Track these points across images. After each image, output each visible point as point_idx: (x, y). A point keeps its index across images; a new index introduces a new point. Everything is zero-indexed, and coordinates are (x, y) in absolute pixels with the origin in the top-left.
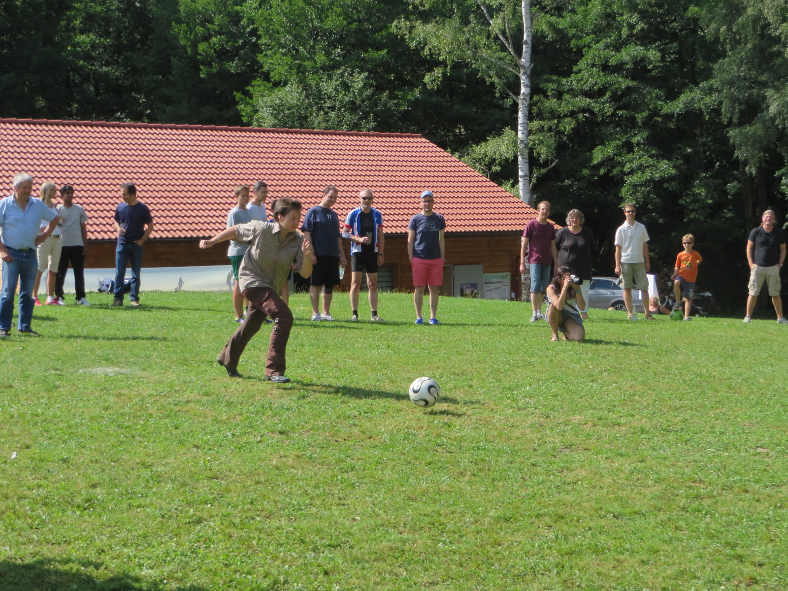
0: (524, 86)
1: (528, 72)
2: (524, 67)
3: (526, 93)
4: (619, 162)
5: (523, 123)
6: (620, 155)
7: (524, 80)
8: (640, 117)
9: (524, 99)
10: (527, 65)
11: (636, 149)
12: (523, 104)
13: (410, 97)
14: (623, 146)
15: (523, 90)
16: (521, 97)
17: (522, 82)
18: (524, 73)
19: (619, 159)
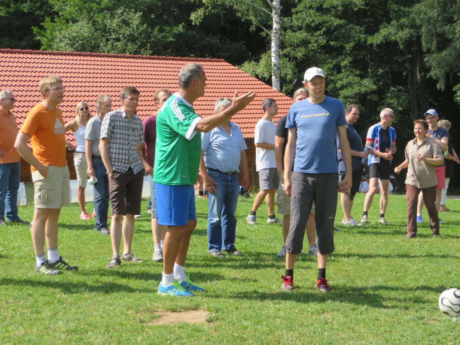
0: (276, 23)
1: (279, 12)
2: (275, 9)
3: (278, 28)
4: (332, 80)
5: (276, 51)
6: (332, 75)
7: (275, 17)
8: (349, 46)
9: (276, 33)
10: (278, 6)
11: (343, 70)
12: (275, 36)
13: (175, 31)
14: (333, 69)
15: (275, 26)
16: (274, 31)
17: (274, 19)
18: (276, 13)
19: (332, 78)
